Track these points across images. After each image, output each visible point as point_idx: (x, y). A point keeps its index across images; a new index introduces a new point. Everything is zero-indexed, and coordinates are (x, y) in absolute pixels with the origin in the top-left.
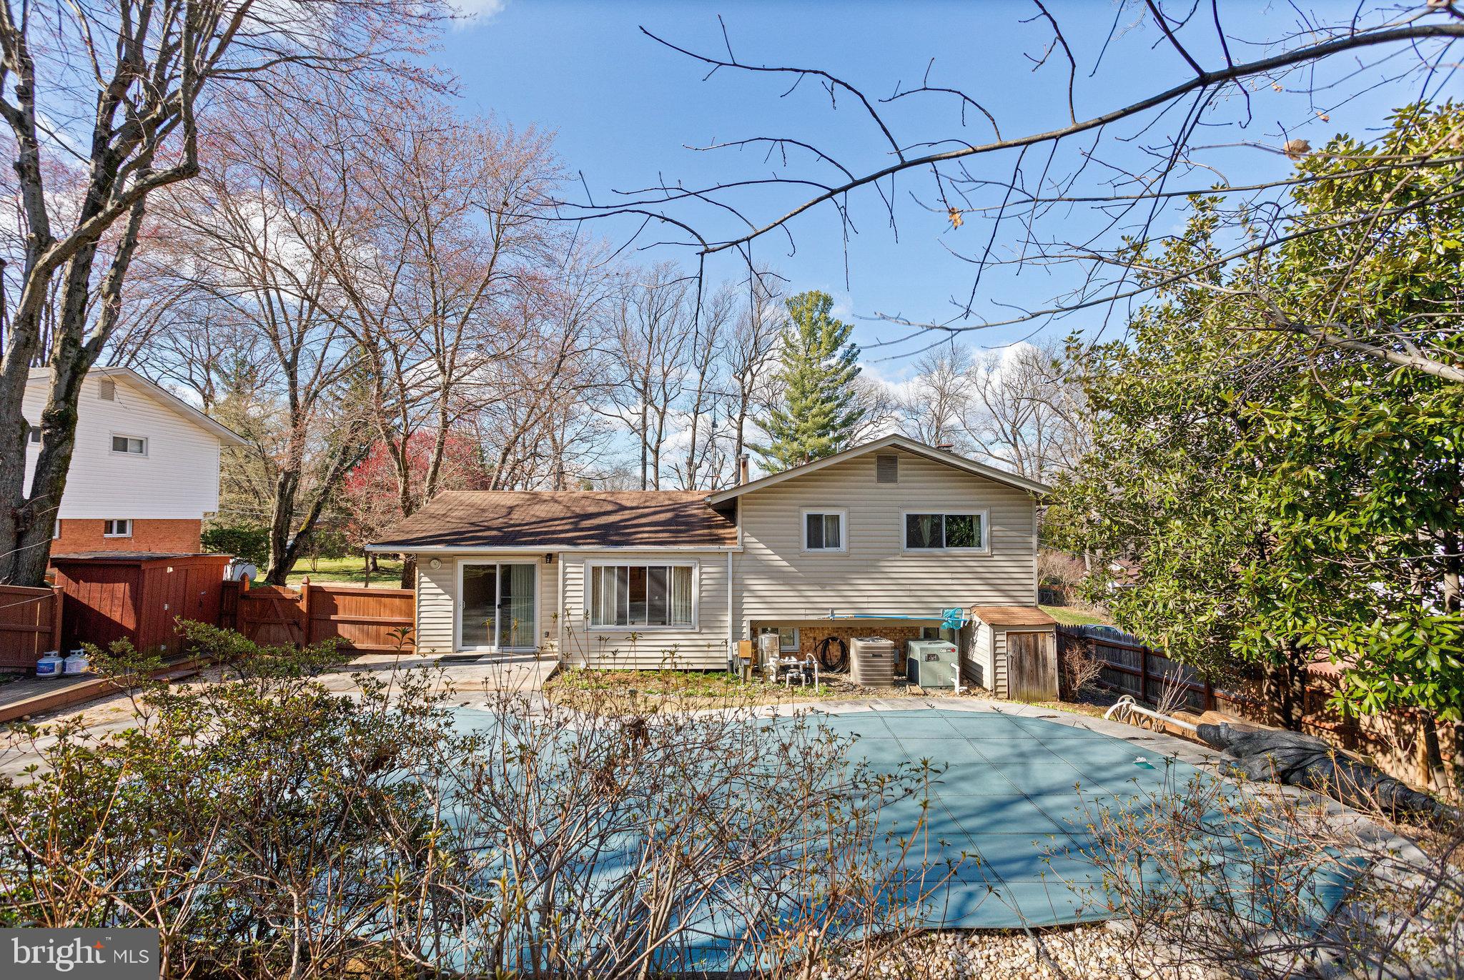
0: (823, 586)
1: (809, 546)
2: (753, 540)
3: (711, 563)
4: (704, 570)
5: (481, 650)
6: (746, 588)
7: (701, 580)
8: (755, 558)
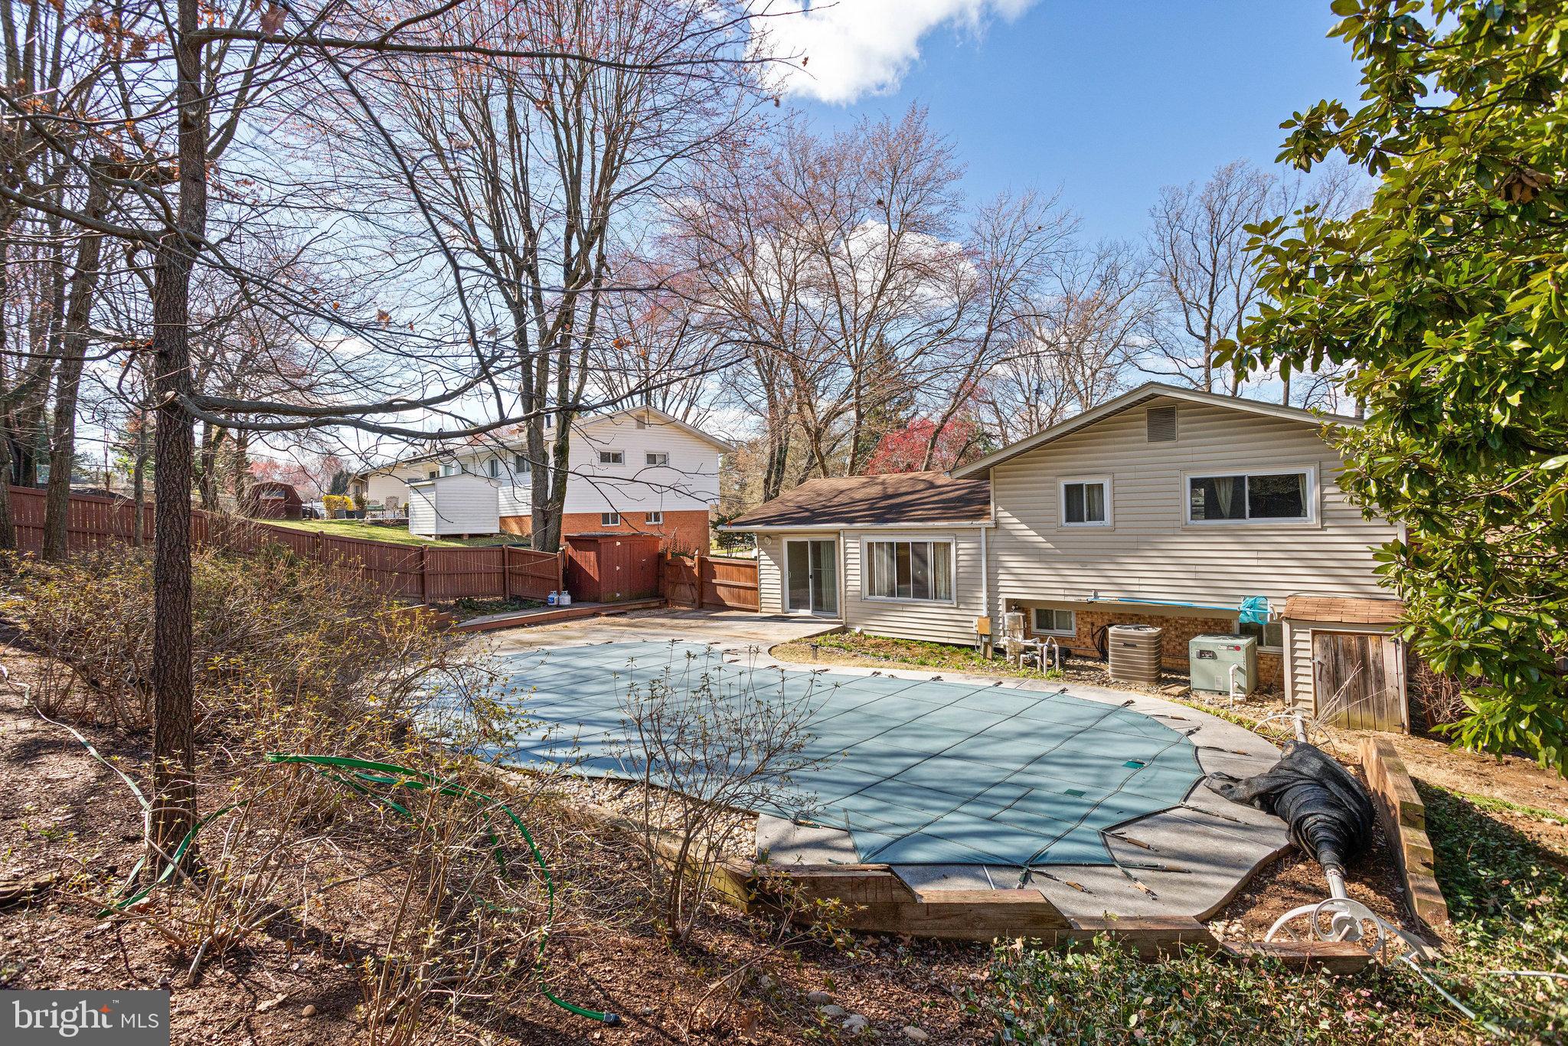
0: (1083, 564)
1: (1068, 520)
2: (1007, 514)
3: (966, 539)
4: (961, 546)
5: (802, 612)
6: (999, 565)
7: (957, 556)
8: (1009, 534)
